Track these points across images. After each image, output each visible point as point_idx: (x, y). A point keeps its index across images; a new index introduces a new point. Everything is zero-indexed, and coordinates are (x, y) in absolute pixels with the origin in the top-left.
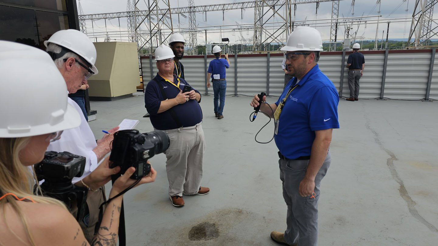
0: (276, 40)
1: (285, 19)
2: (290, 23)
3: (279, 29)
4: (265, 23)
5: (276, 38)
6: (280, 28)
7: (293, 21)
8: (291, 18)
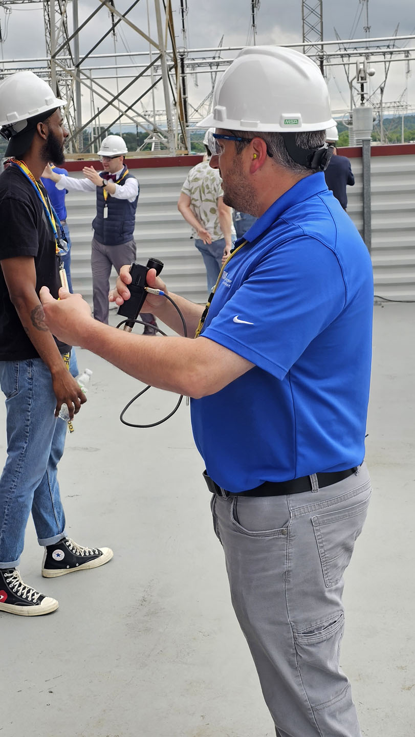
0: (130, 113)
1: (157, 41)
2: (172, 55)
3: (137, 78)
4: (86, 57)
5: (130, 108)
6: (141, 75)
7: (181, 50)
8: (176, 38)
